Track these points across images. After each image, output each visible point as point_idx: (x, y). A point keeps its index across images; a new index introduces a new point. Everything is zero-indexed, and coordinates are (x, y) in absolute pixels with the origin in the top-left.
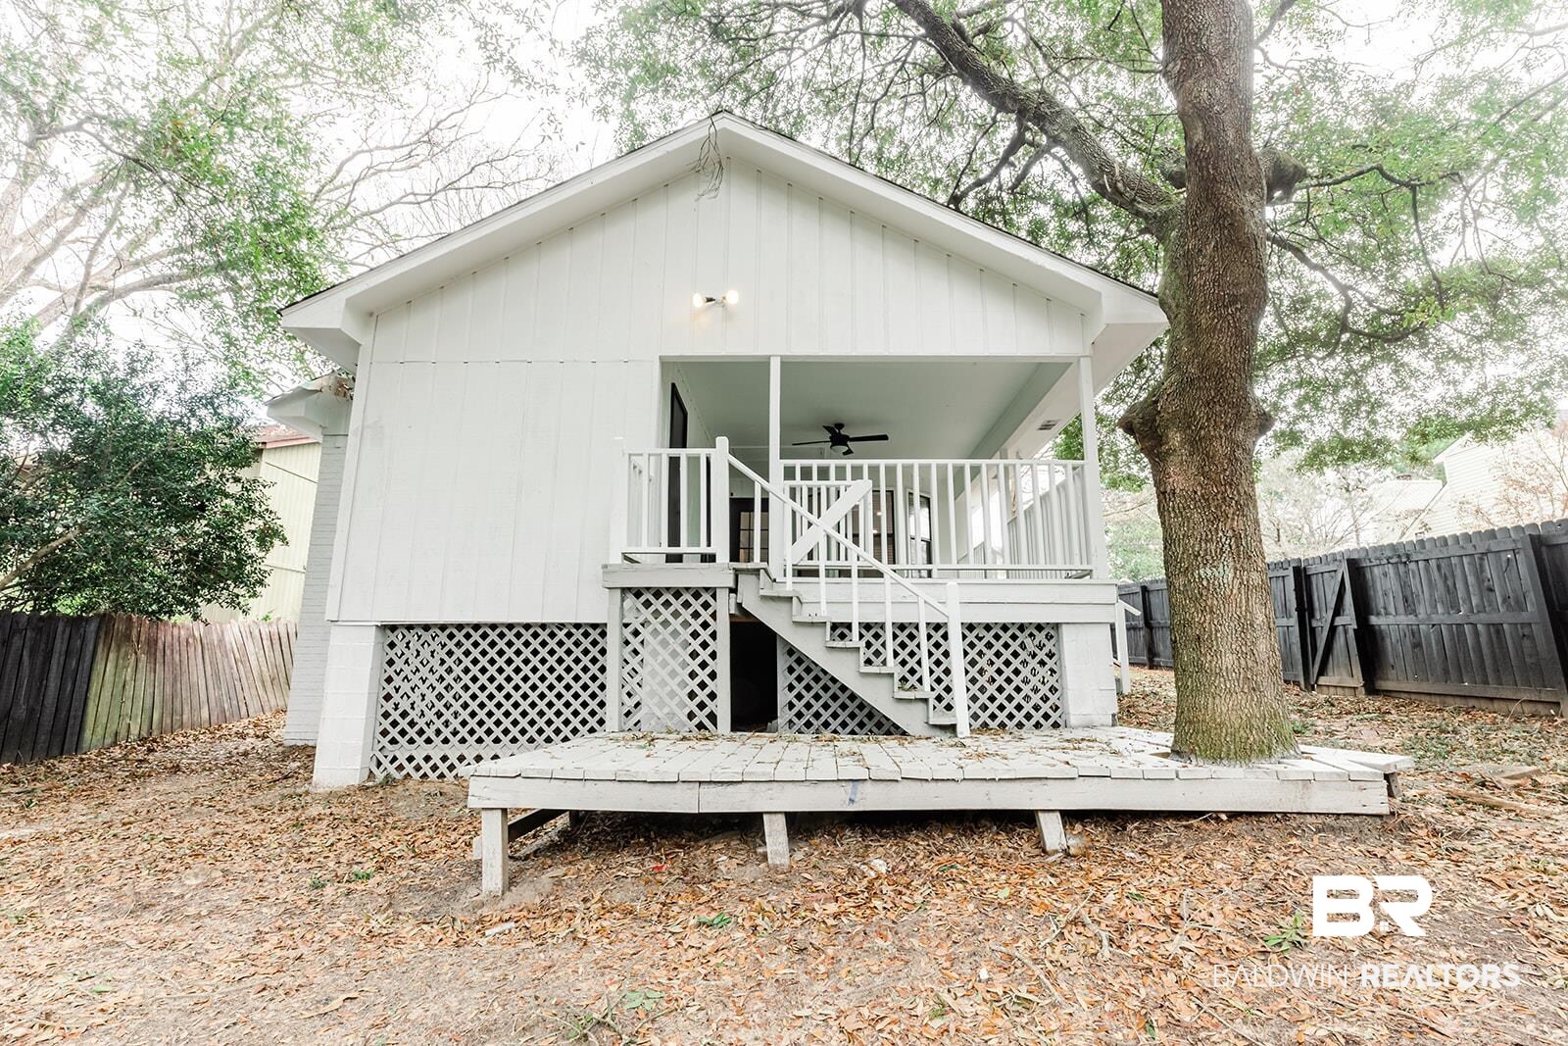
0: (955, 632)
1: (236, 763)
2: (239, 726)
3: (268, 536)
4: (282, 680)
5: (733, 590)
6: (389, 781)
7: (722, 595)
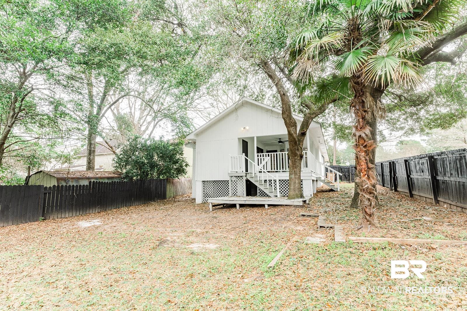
0: (277, 181)
1: (186, 201)
2: (186, 195)
3: (186, 165)
4: (191, 188)
5: (246, 176)
6: (205, 203)
7: (244, 177)
